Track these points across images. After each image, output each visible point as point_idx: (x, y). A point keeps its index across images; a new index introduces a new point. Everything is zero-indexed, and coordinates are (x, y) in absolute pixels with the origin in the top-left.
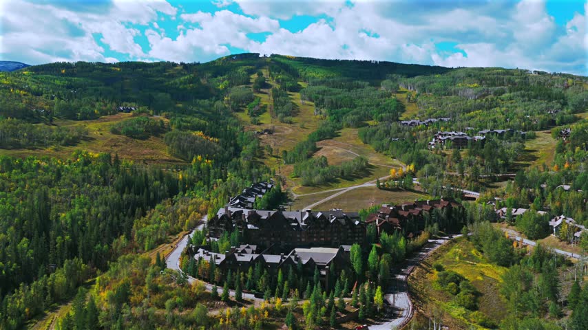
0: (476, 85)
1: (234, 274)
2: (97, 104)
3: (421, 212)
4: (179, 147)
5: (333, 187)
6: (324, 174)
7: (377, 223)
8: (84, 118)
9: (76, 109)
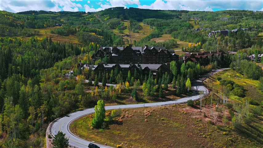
0: (228, 16)
1: (102, 73)
2: (45, 23)
3: (207, 57)
4: (83, 38)
7: (184, 59)
8: (39, 28)
9: (35, 24)
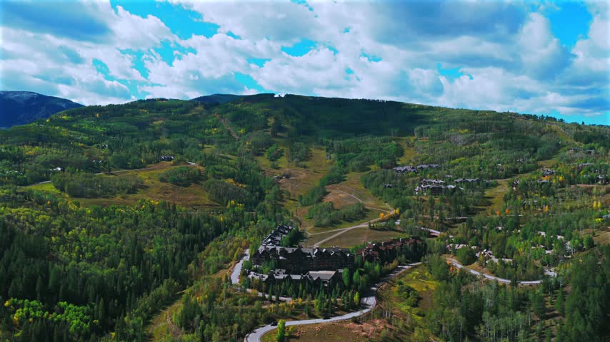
0: (466, 131)
1: (274, 286)
2: (143, 155)
4: (216, 193)
5: (336, 228)
6: (330, 217)
7: (363, 255)
8: (134, 167)
9: (127, 159)
